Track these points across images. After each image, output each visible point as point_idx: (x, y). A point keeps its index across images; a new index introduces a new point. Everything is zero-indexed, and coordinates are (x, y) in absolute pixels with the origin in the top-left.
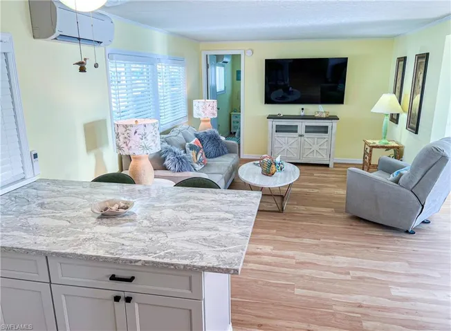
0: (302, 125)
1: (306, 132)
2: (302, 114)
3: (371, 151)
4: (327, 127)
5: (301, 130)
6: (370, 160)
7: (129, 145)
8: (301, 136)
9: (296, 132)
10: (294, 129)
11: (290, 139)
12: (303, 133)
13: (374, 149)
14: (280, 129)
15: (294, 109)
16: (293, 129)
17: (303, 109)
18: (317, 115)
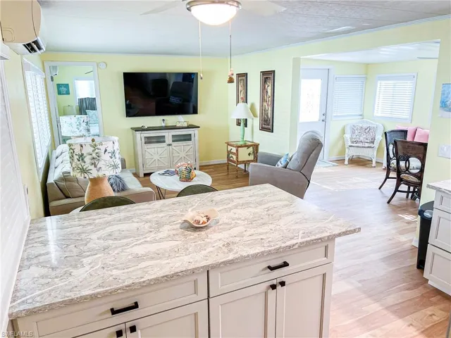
0: (168, 135)
1: (173, 141)
2: (163, 125)
3: (237, 150)
4: (190, 135)
5: (169, 139)
6: (237, 158)
7: (98, 167)
8: (170, 145)
9: (164, 142)
10: (162, 140)
11: (159, 149)
12: (171, 142)
13: (239, 149)
14: (149, 140)
15: (156, 121)
16: (160, 140)
17: (164, 120)
18: (178, 125)
